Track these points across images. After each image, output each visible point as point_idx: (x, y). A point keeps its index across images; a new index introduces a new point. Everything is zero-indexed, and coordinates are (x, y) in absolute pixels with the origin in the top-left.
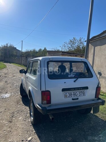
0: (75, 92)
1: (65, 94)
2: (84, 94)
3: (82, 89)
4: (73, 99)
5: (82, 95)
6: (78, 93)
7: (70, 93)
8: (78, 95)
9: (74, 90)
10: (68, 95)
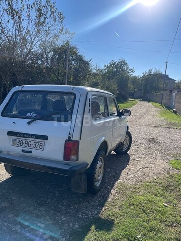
0: (28, 141)
1: (14, 140)
2: (41, 147)
3: (35, 138)
4: (23, 151)
5: (38, 148)
6: (32, 142)
7: (20, 140)
8: (32, 147)
9: (22, 137)
10: (17, 142)
